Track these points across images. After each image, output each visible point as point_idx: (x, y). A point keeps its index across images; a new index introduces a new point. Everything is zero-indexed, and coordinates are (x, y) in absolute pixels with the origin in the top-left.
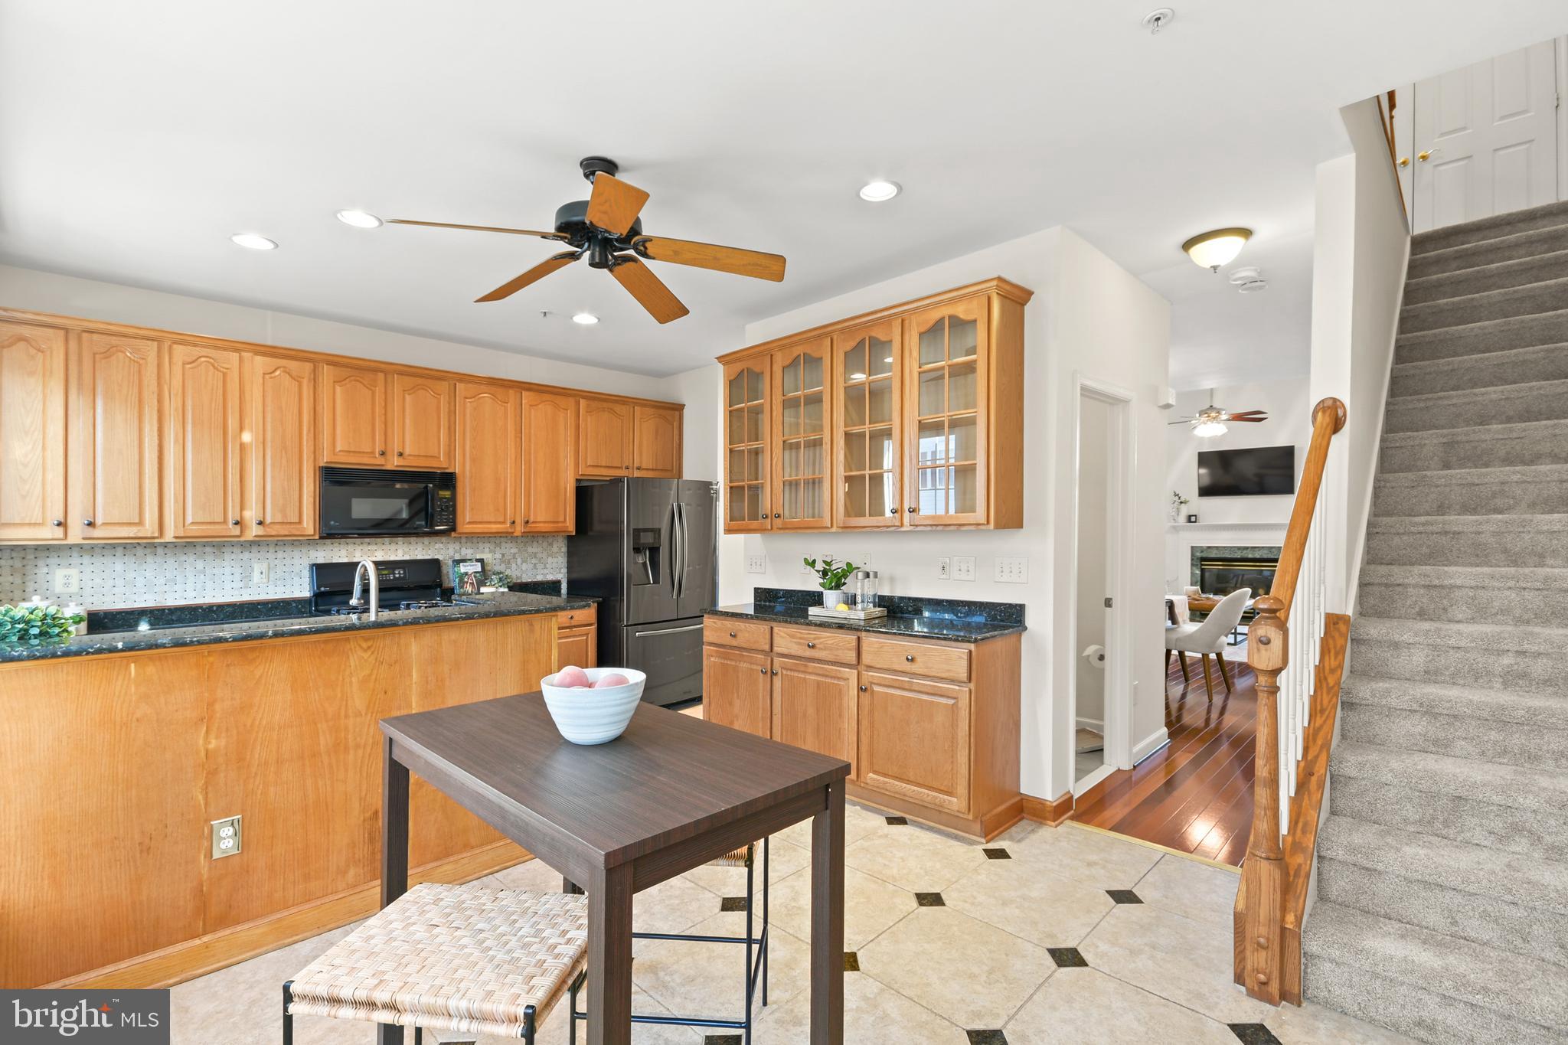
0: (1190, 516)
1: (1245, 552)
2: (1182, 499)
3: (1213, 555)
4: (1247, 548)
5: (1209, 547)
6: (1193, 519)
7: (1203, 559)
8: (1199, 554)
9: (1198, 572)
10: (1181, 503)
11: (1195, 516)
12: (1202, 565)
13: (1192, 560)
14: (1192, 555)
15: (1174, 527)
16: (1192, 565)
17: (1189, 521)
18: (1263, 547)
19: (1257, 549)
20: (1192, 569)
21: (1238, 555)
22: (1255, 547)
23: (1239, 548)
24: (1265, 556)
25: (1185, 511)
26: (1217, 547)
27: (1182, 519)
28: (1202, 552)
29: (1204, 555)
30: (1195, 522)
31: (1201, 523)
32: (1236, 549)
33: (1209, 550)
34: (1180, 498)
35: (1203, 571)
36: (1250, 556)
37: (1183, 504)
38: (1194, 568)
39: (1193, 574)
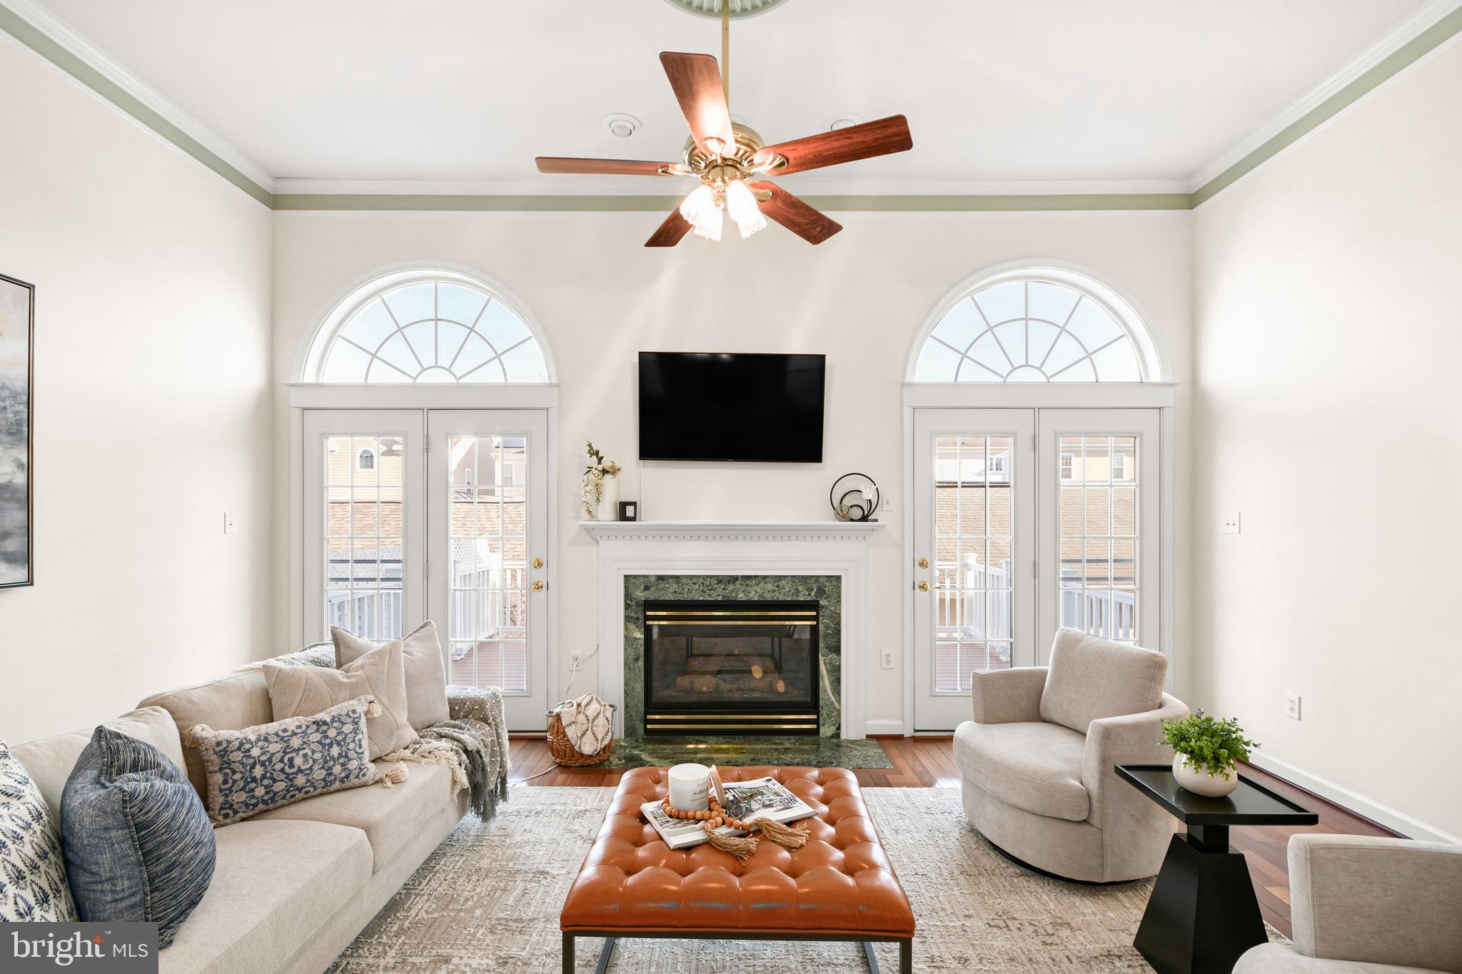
0: (623, 506)
1: (731, 587)
2: (606, 463)
3: (669, 597)
4: (734, 579)
5: (661, 578)
6: (630, 511)
7: (649, 605)
8: (641, 595)
9: (640, 635)
10: (604, 472)
11: (634, 504)
12: (648, 618)
13: (627, 606)
14: (627, 595)
15: (589, 530)
16: (628, 619)
17: (623, 517)
18: (764, 577)
19: (754, 582)
20: (626, 629)
21: (718, 595)
22: (750, 577)
23: (720, 579)
24: (768, 597)
25: (613, 491)
26: (677, 578)
27: (606, 512)
28: (647, 588)
29: (652, 595)
30: (633, 519)
31: (645, 520)
32: (714, 581)
33: (662, 585)
34: (600, 460)
35: (648, 631)
36: (741, 597)
37: (607, 477)
38: (632, 626)
39: (628, 640)
